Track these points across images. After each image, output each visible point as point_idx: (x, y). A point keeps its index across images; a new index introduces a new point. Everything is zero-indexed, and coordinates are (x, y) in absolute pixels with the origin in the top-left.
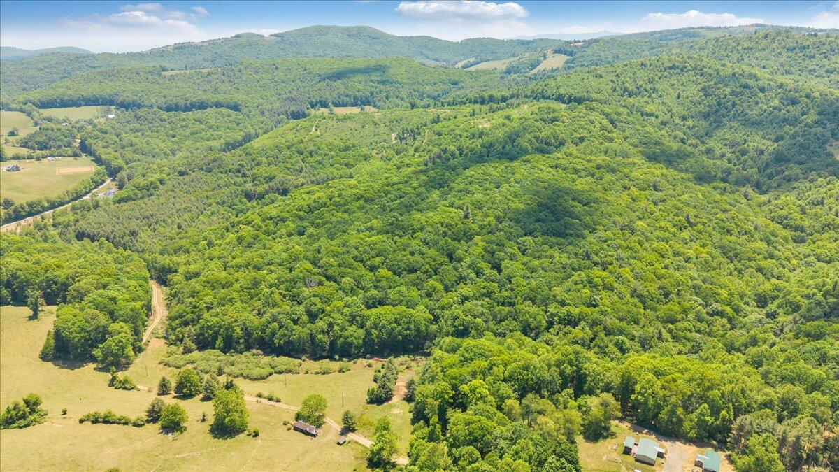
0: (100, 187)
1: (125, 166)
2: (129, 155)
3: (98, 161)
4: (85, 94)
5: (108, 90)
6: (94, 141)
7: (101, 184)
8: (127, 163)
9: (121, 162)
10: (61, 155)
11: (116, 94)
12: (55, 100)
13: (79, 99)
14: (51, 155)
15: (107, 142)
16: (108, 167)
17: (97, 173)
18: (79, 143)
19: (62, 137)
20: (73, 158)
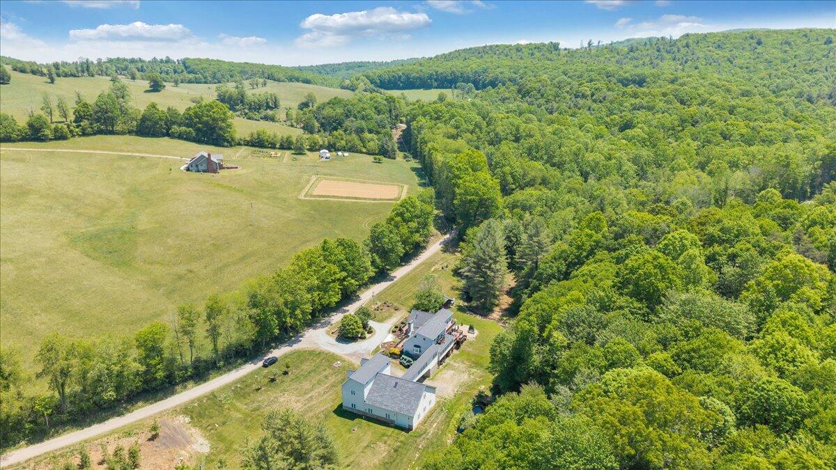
0: (399, 273)
1: (501, 200)
2: (517, 164)
3: (427, 173)
4: (440, 70)
5: (474, 66)
6: (430, 123)
7: (406, 258)
8: (506, 191)
9: (485, 183)
10: (352, 149)
11: (485, 71)
12: (400, 77)
13: (430, 77)
14: (331, 147)
15: (457, 128)
16: (444, 194)
17: (403, 214)
18: (403, 131)
19: (372, 113)
20: (371, 158)
